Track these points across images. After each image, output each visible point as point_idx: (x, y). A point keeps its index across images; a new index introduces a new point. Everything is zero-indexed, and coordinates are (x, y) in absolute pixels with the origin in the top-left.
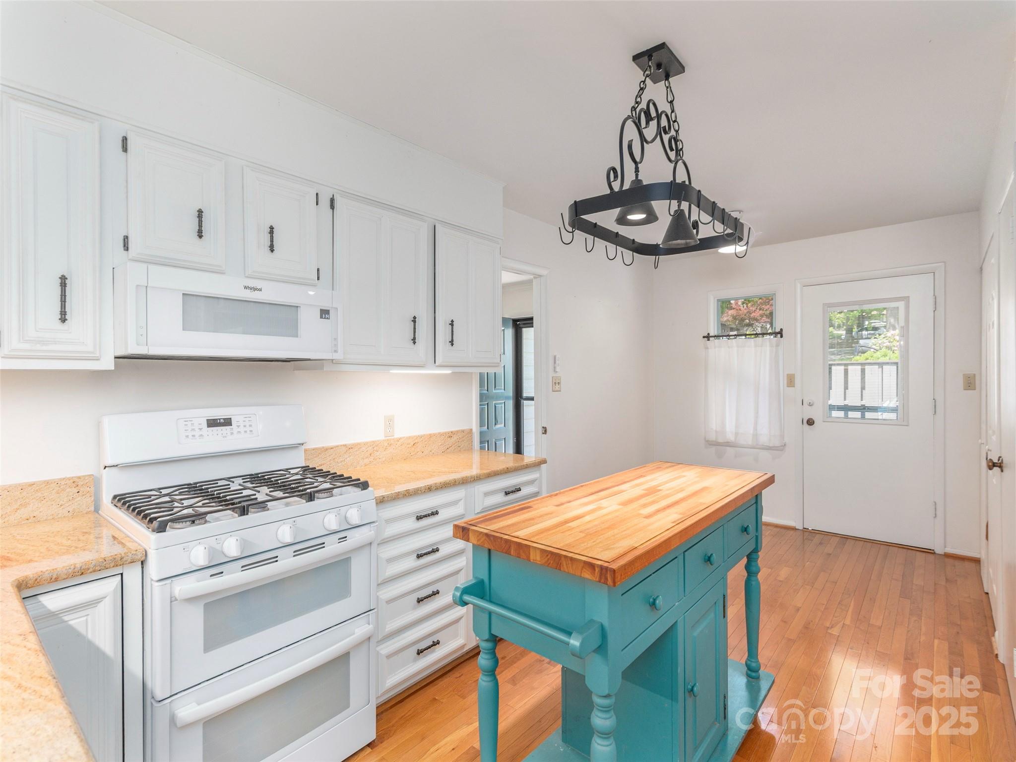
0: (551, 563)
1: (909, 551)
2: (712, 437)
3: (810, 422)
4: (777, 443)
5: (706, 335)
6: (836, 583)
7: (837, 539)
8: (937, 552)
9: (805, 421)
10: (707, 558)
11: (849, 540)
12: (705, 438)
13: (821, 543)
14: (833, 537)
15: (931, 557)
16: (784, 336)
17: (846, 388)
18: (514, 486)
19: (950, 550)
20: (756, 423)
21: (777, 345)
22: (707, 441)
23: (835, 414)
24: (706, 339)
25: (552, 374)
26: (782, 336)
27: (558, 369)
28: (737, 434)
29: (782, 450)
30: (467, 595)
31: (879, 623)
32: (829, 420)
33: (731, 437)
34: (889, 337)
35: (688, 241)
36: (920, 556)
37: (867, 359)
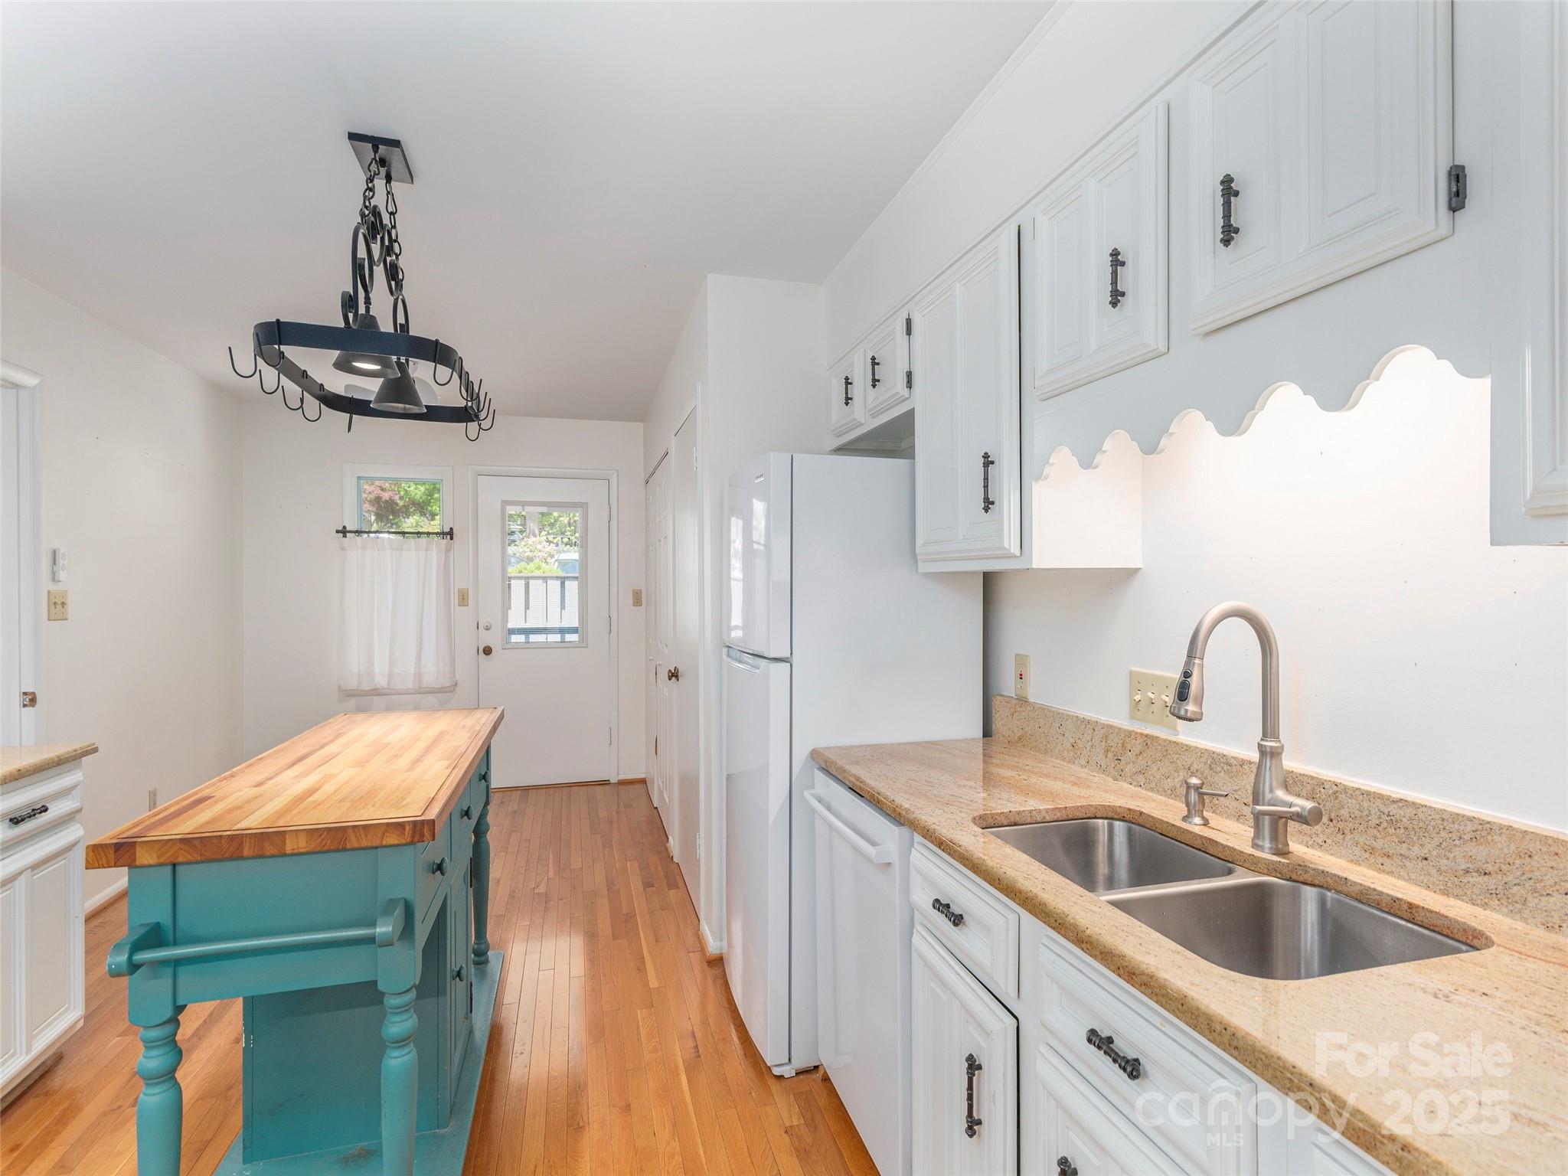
0: (328, 843)
1: (589, 787)
2: (352, 683)
3: (488, 651)
4: (446, 682)
5: (341, 528)
6: (529, 840)
7: (519, 793)
8: (612, 782)
9: (481, 651)
10: (464, 813)
11: (530, 791)
12: (339, 687)
13: (502, 803)
14: (514, 792)
15: (608, 788)
16: (454, 537)
17: (527, 607)
18: (28, 806)
19: (622, 777)
20: (419, 657)
21: (448, 550)
22: (343, 691)
23: (515, 638)
24: (341, 535)
25: (47, 585)
26: (452, 539)
27: (62, 576)
28: (390, 676)
29: (452, 692)
30: (140, 953)
31: (579, 866)
32: (509, 646)
33: (381, 681)
34: (531, 545)
35: (407, 406)
36: (599, 789)
37: (521, 572)
